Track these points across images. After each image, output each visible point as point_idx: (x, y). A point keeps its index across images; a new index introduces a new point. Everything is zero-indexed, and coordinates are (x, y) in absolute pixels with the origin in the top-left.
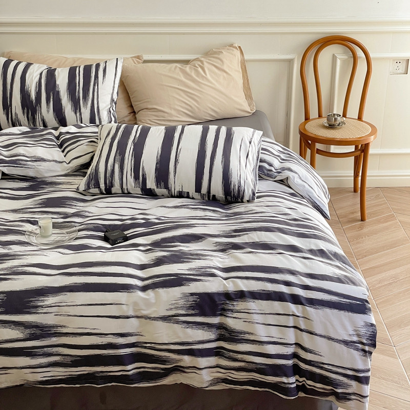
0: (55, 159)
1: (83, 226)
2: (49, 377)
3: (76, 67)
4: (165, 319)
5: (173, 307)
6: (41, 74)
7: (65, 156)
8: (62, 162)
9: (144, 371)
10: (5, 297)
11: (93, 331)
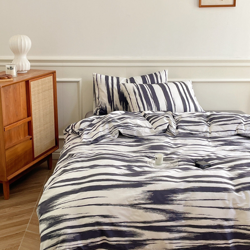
0: (147, 126)
2: (180, 246)
7: (152, 125)
8: (151, 128)
9: (238, 245)
10: (152, 194)
11: (208, 217)
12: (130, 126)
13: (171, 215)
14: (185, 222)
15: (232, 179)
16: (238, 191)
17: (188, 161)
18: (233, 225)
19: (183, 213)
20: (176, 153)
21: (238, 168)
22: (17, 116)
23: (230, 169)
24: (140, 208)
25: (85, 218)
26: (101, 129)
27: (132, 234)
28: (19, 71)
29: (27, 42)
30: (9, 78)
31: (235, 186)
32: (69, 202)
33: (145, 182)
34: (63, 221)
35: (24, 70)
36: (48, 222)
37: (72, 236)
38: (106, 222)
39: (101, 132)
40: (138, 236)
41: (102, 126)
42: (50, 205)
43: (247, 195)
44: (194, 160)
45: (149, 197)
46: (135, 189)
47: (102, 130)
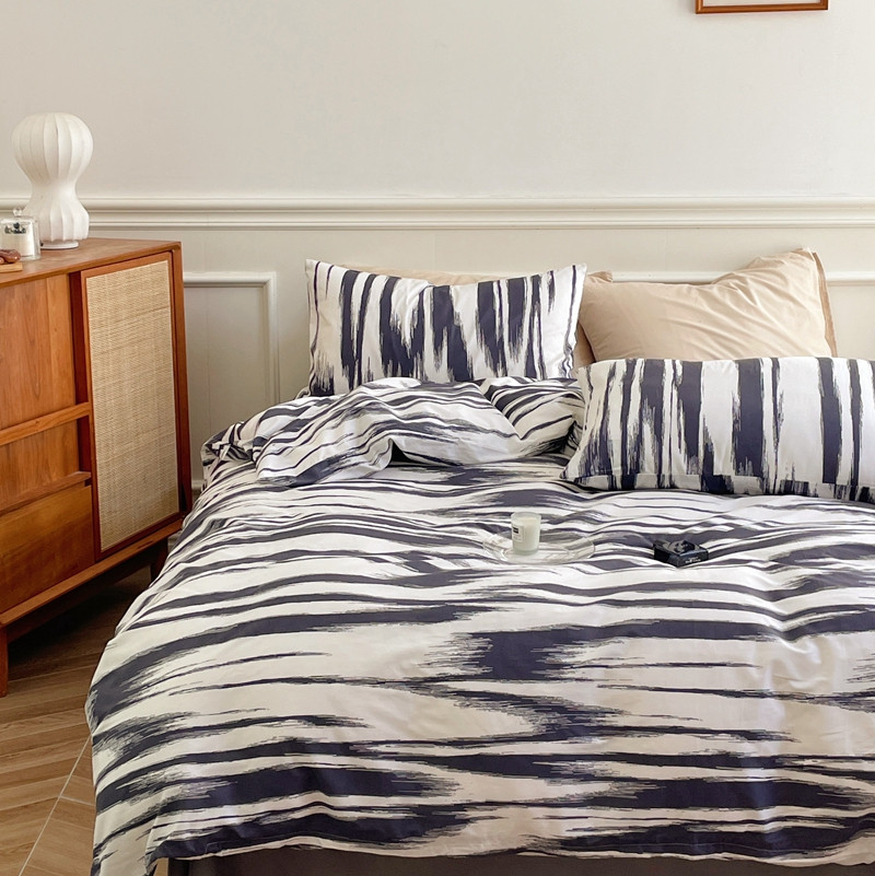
0: (496, 428)
1: (600, 536)
2: (585, 830)
3: (492, 283)
4: (845, 700)
5: (862, 674)
6: (421, 294)
7: (514, 424)
8: (511, 436)
9: (794, 827)
10: (489, 643)
11: (687, 724)
12: (434, 425)
13: (554, 718)
14: (603, 744)
15: (775, 596)
16: (792, 635)
17: (631, 540)
18: (776, 754)
19: (596, 713)
20: (589, 515)
21: (804, 561)
22: (38, 397)
23: (774, 563)
24: (446, 694)
25: (251, 727)
26: (327, 435)
27: (416, 786)
28: (48, 242)
29: (76, 139)
30: (7, 262)
31: (784, 618)
32: (195, 670)
33: (464, 604)
34: (173, 736)
35: (64, 238)
36: (122, 743)
37: (204, 787)
38: (322, 741)
39: (327, 445)
40: (436, 792)
41: (333, 428)
42: (131, 683)
43: (825, 651)
44: (650, 539)
45: (476, 654)
46: (428, 626)
47: (333, 439)
